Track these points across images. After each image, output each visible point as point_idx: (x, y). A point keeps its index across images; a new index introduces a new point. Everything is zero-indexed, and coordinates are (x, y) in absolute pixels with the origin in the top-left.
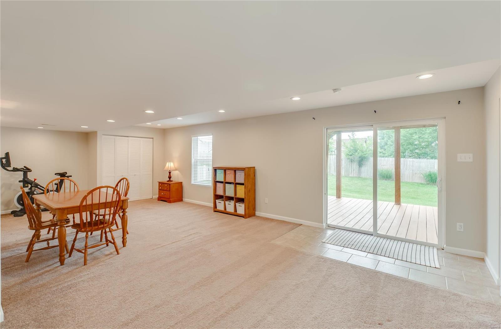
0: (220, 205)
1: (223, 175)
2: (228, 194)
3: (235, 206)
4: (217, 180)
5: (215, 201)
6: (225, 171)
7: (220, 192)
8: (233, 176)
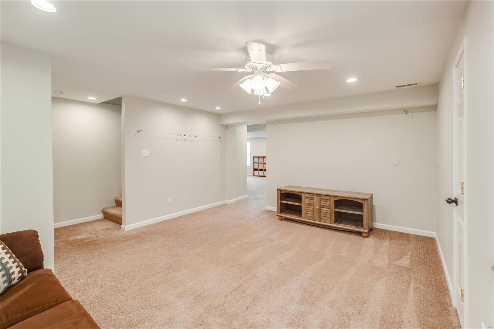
0: (256, 173)
1: (258, 160)
2: (260, 168)
3: (264, 172)
4: (255, 162)
5: (254, 172)
6: (259, 158)
7: (256, 167)
8: (263, 160)
